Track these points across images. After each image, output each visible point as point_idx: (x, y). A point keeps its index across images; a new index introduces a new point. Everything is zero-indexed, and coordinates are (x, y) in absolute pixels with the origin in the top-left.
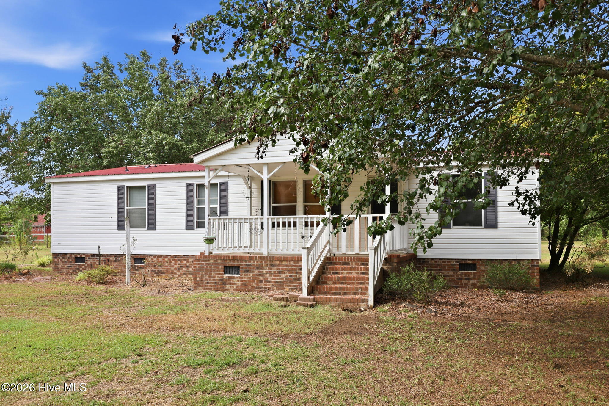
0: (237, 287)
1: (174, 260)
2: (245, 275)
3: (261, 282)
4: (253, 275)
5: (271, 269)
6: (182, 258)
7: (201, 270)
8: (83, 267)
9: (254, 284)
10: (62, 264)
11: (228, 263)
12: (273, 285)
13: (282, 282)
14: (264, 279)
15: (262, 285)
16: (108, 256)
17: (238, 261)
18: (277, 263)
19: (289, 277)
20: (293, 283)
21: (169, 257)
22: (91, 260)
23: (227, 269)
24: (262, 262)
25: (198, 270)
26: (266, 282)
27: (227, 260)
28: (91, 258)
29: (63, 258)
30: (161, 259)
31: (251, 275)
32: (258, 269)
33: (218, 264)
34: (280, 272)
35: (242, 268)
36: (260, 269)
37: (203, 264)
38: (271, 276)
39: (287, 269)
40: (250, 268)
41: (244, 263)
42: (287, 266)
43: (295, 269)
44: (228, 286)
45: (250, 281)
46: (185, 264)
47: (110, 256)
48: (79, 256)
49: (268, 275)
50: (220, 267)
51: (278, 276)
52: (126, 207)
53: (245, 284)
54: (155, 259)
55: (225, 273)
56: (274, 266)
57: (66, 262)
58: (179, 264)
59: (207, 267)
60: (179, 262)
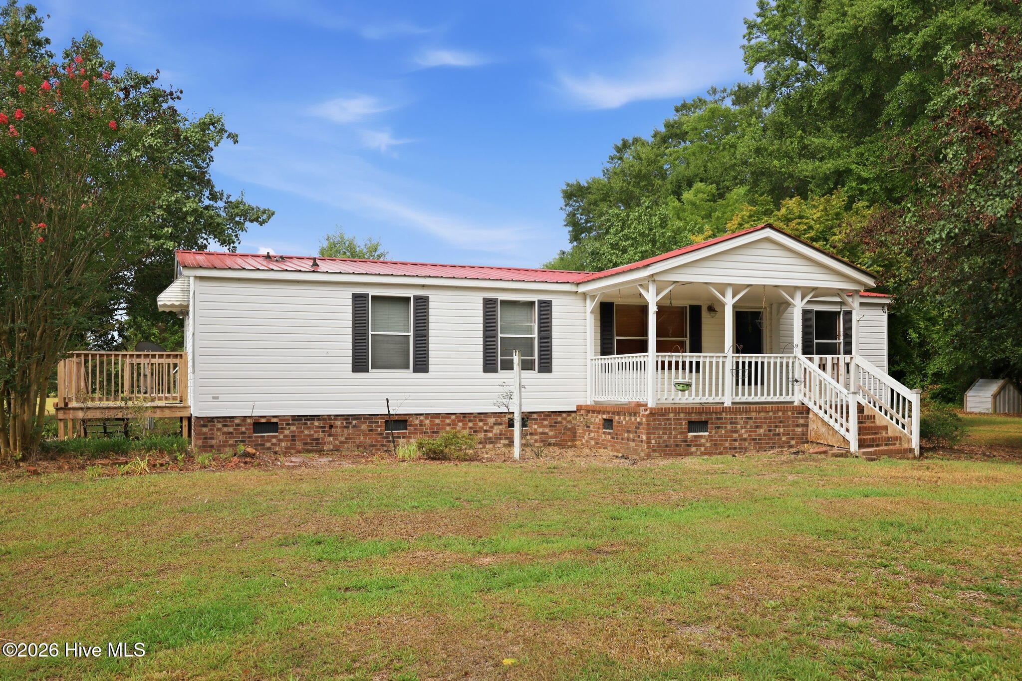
0: (706, 449)
1: (462, 421)
2: (716, 433)
3: (735, 440)
4: (725, 431)
5: (747, 423)
6: (475, 417)
7: (657, 429)
8: (274, 441)
9: (727, 444)
10: (222, 438)
11: (694, 417)
12: (749, 444)
13: (759, 440)
14: (739, 436)
15: (737, 444)
16: (330, 419)
17: (706, 413)
18: (753, 415)
19: (767, 432)
20: (772, 439)
21: (453, 417)
22: (293, 428)
23: (694, 425)
24: (736, 414)
25: (653, 429)
26: (741, 440)
27: (692, 412)
28: (293, 424)
29: (225, 426)
30: (437, 421)
31: (723, 432)
32: (731, 423)
33: (680, 419)
34: (757, 427)
35: (712, 423)
36: (734, 423)
37: (659, 420)
38: (746, 432)
39: (765, 423)
40: (722, 423)
41: (714, 416)
42: (765, 418)
43: (775, 422)
44: (693, 449)
45: (721, 440)
46: (481, 428)
47: (335, 419)
48: (263, 420)
49: (743, 431)
50: (684, 423)
51: (755, 431)
52: (371, 333)
53: (715, 445)
54: (428, 422)
55: (690, 431)
56: (751, 418)
57: (231, 433)
58: (471, 428)
59: (665, 424)
60: (471, 424)
